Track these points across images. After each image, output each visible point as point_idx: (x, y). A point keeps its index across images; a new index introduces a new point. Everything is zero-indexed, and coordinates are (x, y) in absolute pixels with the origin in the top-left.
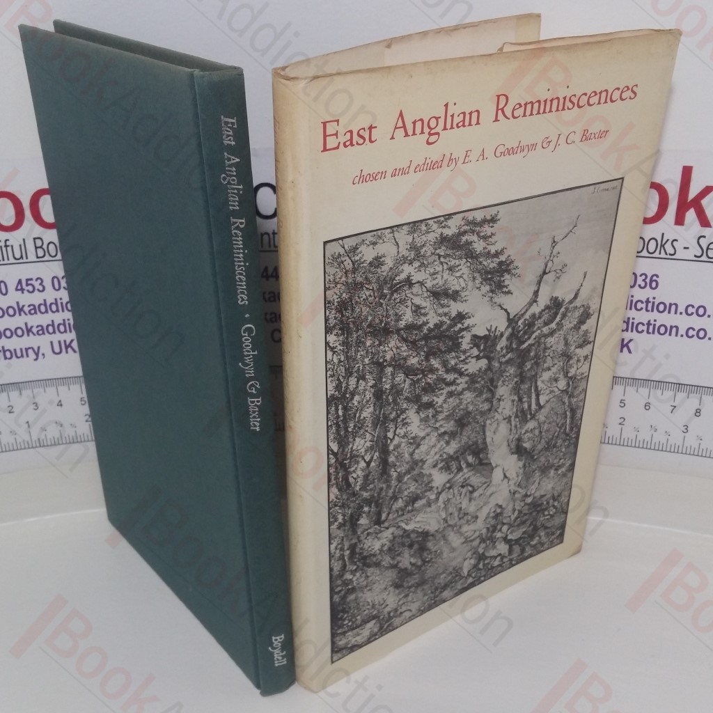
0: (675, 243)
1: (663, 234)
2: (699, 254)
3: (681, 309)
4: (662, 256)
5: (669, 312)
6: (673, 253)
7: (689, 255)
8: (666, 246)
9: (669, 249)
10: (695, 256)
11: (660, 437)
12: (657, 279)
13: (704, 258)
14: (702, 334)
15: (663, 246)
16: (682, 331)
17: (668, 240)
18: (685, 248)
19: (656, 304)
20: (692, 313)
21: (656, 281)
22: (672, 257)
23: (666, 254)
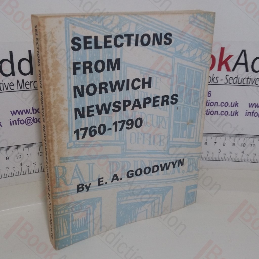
0: (217, 78)
1: (213, 75)
2: (226, 82)
3: (219, 104)
4: (213, 83)
5: (215, 106)
6: (216, 82)
7: (222, 83)
8: (214, 79)
9: (215, 81)
10: (225, 83)
11: (210, 155)
12: (210, 93)
13: (228, 84)
14: (226, 113)
15: (213, 79)
16: (219, 113)
17: (215, 77)
18: (221, 80)
19: (210, 103)
20: (223, 106)
21: (210, 94)
22: (216, 84)
23: (214, 83)
